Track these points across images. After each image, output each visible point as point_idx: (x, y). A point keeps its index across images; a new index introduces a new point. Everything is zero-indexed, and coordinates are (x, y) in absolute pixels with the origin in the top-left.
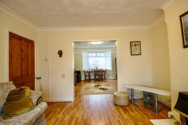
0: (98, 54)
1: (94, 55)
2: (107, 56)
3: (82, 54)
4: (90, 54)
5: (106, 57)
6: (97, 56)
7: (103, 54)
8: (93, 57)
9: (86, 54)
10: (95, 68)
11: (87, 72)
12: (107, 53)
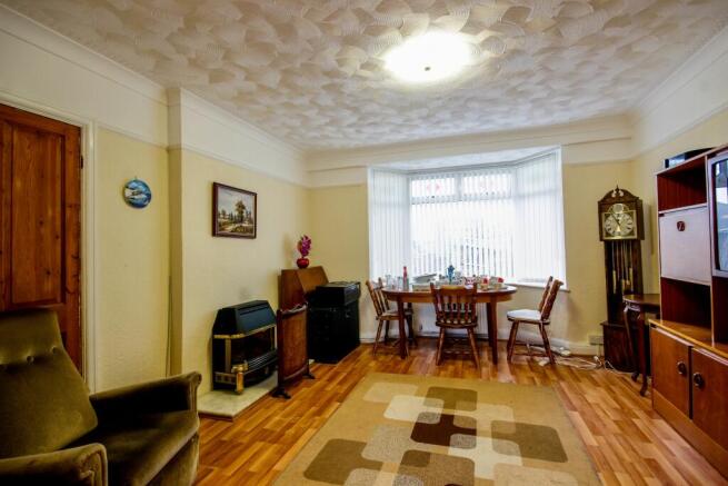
0: (472, 184)
1: (446, 185)
2: (527, 188)
3: (362, 188)
4: (419, 188)
5: (519, 197)
6: (460, 197)
7: (500, 182)
8: (433, 200)
9: (396, 183)
10: (444, 272)
11: (390, 295)
12: (527, 172)
